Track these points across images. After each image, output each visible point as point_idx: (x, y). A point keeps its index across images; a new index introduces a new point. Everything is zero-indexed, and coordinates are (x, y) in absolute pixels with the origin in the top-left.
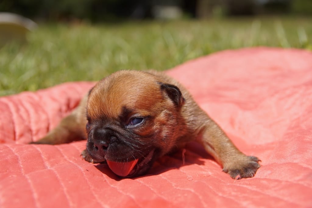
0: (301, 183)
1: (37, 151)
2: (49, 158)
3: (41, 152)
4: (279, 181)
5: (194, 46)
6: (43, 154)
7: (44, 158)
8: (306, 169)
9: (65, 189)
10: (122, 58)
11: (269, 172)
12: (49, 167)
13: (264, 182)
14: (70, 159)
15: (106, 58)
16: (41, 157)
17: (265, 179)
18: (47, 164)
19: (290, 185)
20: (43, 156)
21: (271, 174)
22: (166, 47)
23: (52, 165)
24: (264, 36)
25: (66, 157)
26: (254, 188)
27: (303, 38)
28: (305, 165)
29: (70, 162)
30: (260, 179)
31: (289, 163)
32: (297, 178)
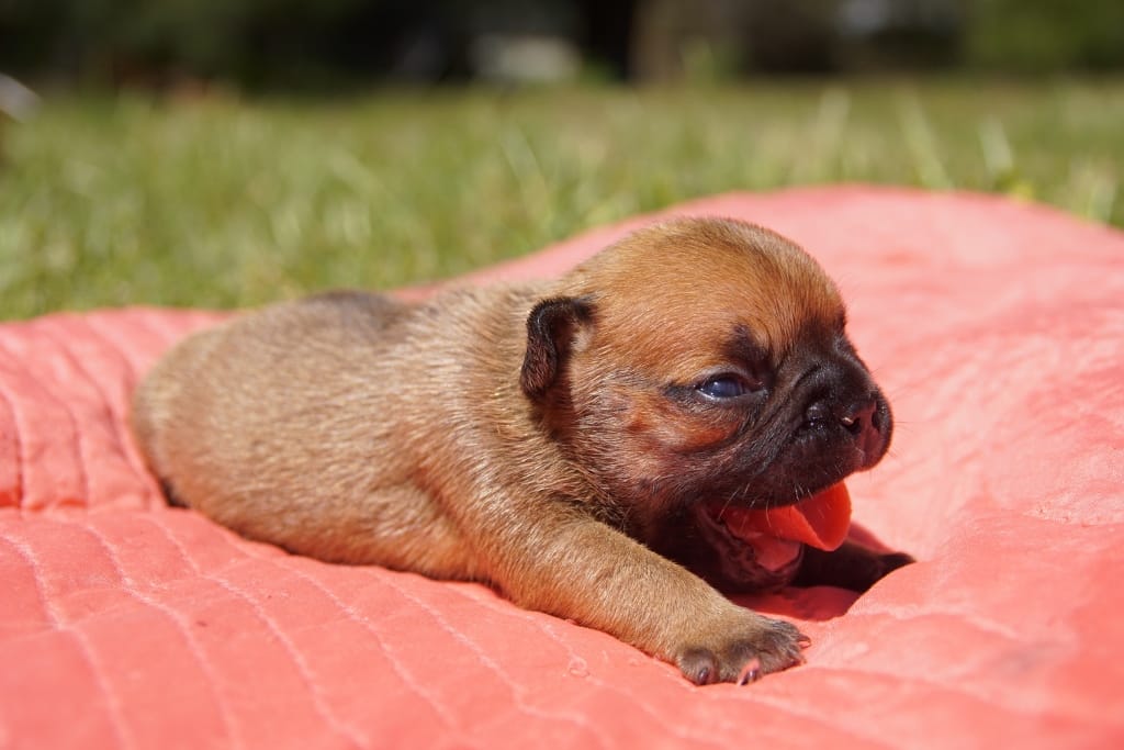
0: (969, 688)
1: (21, 556)
2: (64, 589)
3: (37, 563)
4: (891, 681)
5: (609, 182)
6: (42, 571)
7: (45, 586)
8: (989, 636)
9: (114, 703)
10: (348, 224)
11: (861, 648)
12: (61, 625)
13: (840, 683)
14: (144, 588)
15: (290, 223)
16: (35, 580)
17: (844, 673)
18: (55, 609)
19: (929, 697)
20: (42, 580)
21: (867, 654)
22: (512, 185)
23: (74, 616)
24: (864, 149)
25: (129, 581)
26: (802, 708)
27: (999, 154)
28: (988, 624)
29: (142, 604)
30: (825, 672)
31: (932, 617)
32: (958, 670)
